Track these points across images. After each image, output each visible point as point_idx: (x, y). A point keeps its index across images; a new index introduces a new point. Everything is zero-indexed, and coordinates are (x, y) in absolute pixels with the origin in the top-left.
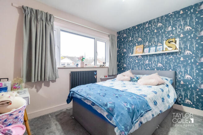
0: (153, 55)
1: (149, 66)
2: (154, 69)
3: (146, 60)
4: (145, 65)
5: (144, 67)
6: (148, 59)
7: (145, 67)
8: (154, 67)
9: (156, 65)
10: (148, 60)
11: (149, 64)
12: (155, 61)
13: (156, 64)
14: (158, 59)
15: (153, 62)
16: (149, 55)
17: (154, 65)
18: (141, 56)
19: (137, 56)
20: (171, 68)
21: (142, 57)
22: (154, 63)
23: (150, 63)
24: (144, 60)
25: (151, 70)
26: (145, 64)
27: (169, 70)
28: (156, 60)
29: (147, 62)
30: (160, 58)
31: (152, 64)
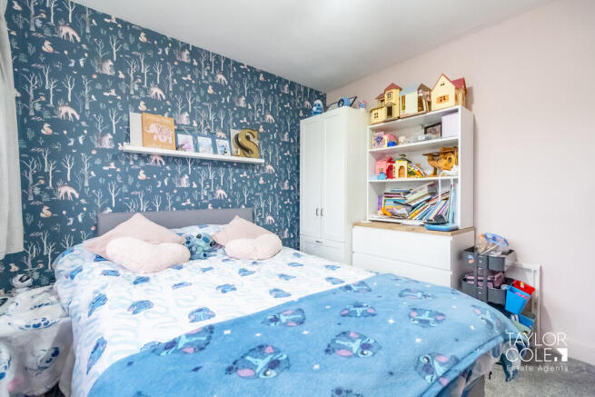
0: (203, 160)
1: (190, 196)
2: (205, 206)
3: (182, 176)
4: (175, 192)
5: (173, 199)
6: (187, 172)
7: (178, 199)
8: (206, 198)
9: (212, 193)
10: (187, 177)
11: (190, 189)
12: (208, 180)
13: (212, 190)
14: (217, 175)
15: (204, 182)
16: (192, 159)
17: (205, 193)
18: (163, 156)
19: (145, 157)
20: (243, 203)
21: (167, 163)
22: (205, 185)
23: (195, 186)
24: (174, 173)
25: (197, 208)
26: (178, 189)
27: (240, 206)
28: (211, 177)
29: (185, 183)
30: (222, 172)
31: (199, 189)
